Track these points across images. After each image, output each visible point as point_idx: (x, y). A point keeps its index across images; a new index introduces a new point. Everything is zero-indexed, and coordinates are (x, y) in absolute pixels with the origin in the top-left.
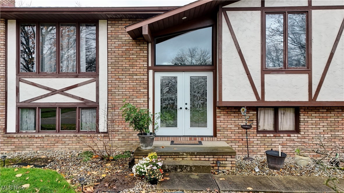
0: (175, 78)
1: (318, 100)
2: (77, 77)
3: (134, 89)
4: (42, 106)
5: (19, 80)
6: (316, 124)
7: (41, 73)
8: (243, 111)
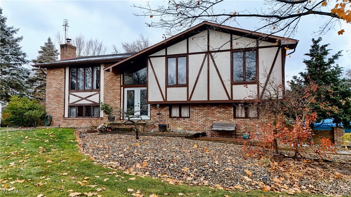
0: (134, 91)
1: (191, 100)
2: (91, 91)
3: (114, 96)
4: (78, 105)
5: (69, 94)
6: (198, 113)
7: (78, 90)
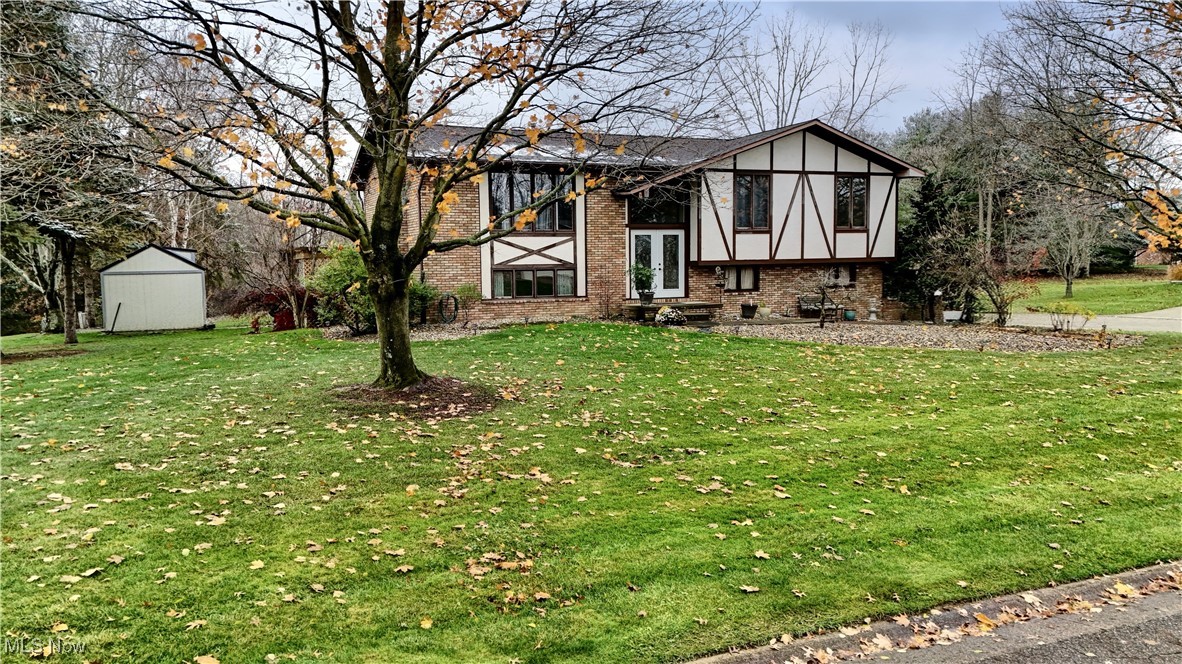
0: (649, 237)
1: (776, 258)
2: (554, 235)
4: (519, 269)
7: (513, 231)
8: (718, 269)
